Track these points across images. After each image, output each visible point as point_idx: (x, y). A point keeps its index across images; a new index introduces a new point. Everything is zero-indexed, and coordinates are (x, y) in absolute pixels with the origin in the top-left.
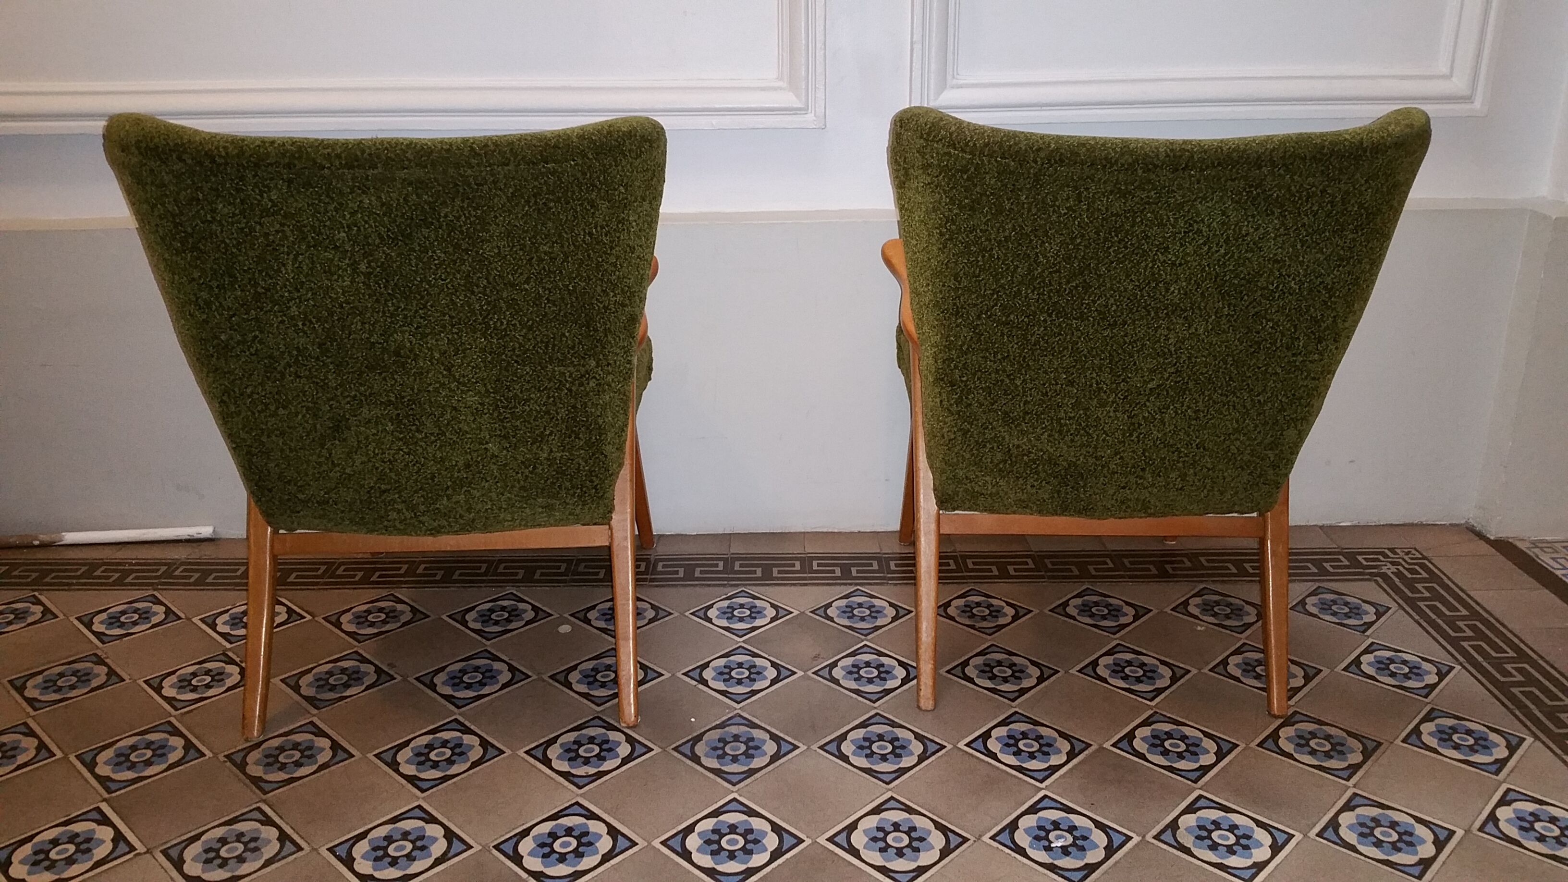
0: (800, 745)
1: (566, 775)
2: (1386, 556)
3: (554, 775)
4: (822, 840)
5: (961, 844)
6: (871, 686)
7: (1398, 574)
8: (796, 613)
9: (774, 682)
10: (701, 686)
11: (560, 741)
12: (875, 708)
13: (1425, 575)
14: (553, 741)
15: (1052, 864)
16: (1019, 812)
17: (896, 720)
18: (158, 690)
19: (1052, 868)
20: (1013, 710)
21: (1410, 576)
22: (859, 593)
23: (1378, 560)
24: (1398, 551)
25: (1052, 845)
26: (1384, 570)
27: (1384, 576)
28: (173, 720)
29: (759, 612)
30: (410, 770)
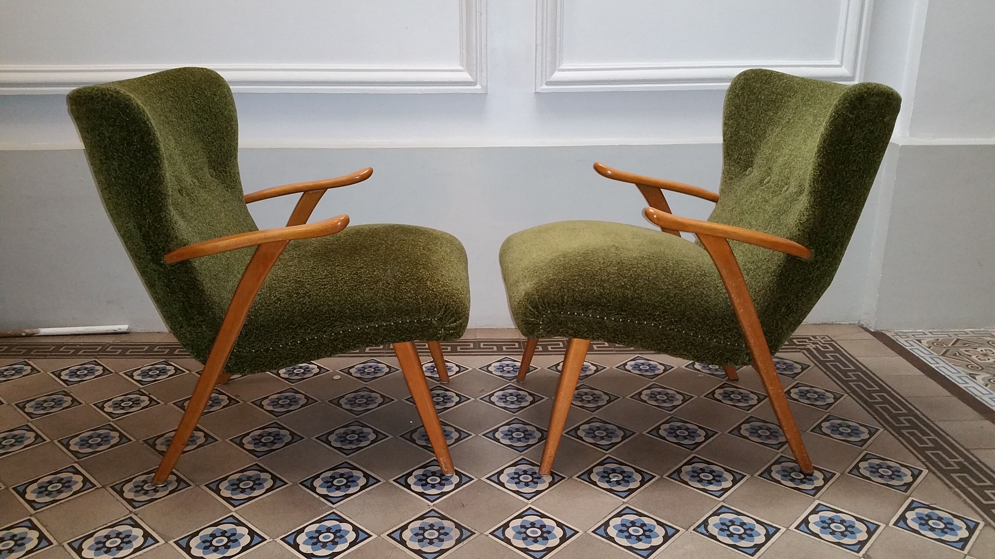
0: (472, 434)
1: (339, 449)
2: (810, 339)
3: (332, 449)
4: (484, 479)
5: (561, 480)
6: (513, 405)
7: (816, 349)
8: (470, 369)
9: (457, 403)
11: (336, 432)
12: (515, 416)
13: (832, 349)
14: (332, 432)
16: (594, 464)
17: (526, 421)
18: (102, 408)
19: (611, 491)
20: (593, 416)
21: (822, 349)
22: (507, 359)
23: (806, 342)
24: (817, 337)
25: (611, 480)
26: (808, 346)
27: (808, 350)
28: (111, 423)
30: (250, 447)
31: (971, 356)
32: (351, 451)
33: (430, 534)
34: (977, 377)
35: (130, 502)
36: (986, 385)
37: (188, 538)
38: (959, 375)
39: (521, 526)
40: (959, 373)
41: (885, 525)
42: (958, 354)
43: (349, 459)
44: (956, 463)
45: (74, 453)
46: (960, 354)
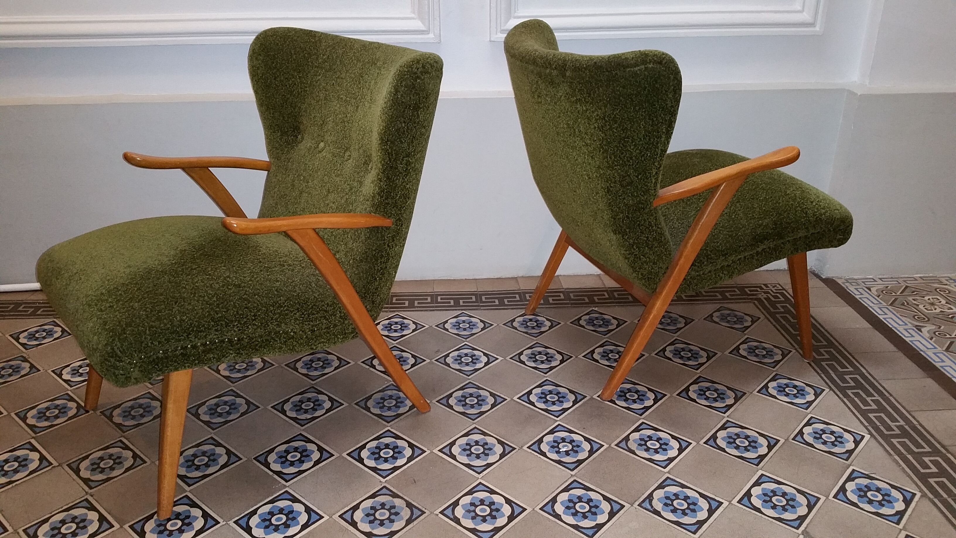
1: (294, 419)
2: (761, 288)
3: (287, 419)
4: (436, 451)
5: (511, 451)
6: (467, 367)
7: (768, 299)
8: (427, 326)
9: (413, 366)
10: (371, 369)
11: (291, 400)
12: (469, 379)
13: (782, 299)
14: (287, 400)
15: (560, 460)
16: (544, 433)
17: (480, 385)
18: (60, 375)
19: (559, 462)
20: (545, 379)
21: (773, 300)
22: (463, 314)
23: (757, 291)
24: (769, 285)
25: (561, 450)
26: (760, 296)
27: (759, 300)
28: (70, 393)
29: (406, 327)
30: (206, 418)
31: (918, 305)
32: (306, 422)
33: (381, 515)
34: (923, 329)
35: (86, 481)
36: (931, 339)
37: (142, 522)
38: (906, 327)
39: (470, 503)
40: (906, 324)
41: (825, 498)
42: (906, 304)
43: (303, 430)
44: (897, 427)
45: (31, 427)
46: (908, 304)
